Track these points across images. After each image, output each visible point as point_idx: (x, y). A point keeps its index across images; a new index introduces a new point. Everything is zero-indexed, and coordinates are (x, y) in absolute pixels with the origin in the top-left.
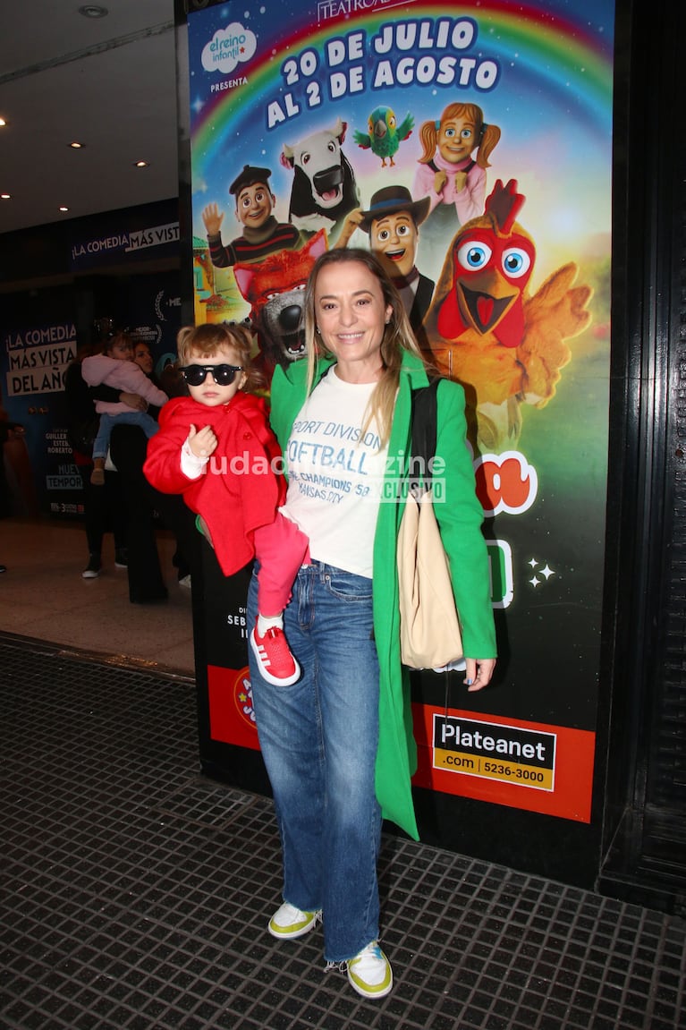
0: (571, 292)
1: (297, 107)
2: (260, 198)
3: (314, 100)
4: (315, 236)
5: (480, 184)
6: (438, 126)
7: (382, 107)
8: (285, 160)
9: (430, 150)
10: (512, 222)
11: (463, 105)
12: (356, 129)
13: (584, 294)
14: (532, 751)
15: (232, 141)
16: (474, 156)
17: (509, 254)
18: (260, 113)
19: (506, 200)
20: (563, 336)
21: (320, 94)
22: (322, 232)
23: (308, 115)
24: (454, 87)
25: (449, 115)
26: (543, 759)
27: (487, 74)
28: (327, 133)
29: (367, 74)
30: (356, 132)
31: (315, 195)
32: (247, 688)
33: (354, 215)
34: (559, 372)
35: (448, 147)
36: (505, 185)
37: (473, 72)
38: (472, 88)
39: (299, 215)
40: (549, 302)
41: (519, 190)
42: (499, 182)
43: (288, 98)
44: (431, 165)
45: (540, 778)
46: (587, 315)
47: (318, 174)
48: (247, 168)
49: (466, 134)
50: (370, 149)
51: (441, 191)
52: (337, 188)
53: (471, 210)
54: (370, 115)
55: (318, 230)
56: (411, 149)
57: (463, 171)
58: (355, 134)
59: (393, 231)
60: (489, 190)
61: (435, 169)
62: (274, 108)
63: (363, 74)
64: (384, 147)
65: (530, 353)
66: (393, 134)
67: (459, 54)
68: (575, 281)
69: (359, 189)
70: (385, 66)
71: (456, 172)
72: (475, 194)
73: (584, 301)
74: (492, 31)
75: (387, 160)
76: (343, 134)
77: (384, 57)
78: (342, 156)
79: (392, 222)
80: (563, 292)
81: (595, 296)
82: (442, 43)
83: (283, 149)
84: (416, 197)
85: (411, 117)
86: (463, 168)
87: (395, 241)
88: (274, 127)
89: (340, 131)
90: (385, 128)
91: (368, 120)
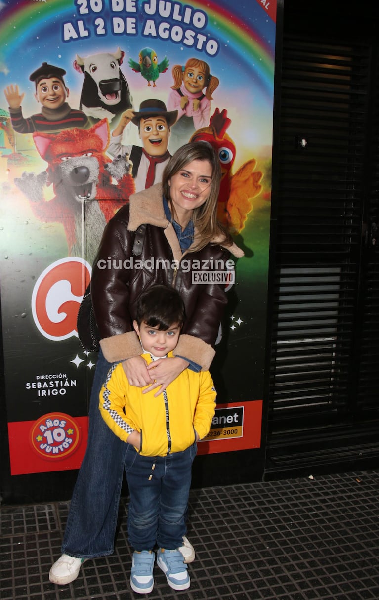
0: (253, 174)
1: (87, 32)
2: (56, 88)
3: (101, 31)
4: (100, 122)
5: (207, 109)
6: (183, 69)
7: (149, 49)
8: (77, 66)
9: (178, 81)
10: (224, 133)
11: (199, 61)
12: (130, 58)
13: (259, 176)
14: (232, 418)
15: (32, 41)
16: (204, 91)
17: (222, 150)
18: (56, 28)
19: (220, 120)
20: (249, 197)
21: (105, 28)
22: (105, 120)
23: (93, 40)
24: (193, 49)
25: (191, 65)
26: (237, 421)
27: (212, 47)
28: (110, 55)
29: (139, 24)
30: (131, 60)
31: (100, 94)
32: (43, 431)
33: (127, 113)
34: (246, 216)
35: (189, 83)
36: (221, 111)
37: (205, 43)
38: (203, 52)
39: (88, 106)
40: (242, 178)
41: (229, 116)
42: (217, 110)
43: (80, 24)
44: (179, 91)
45: (236, 432)
46: (260, 187)
47: (103, 81)
48: (45, 64)
49: (200, 78)
50: (140, 73)
51: (184, 108)
52: (116, 93)
53: (202, 123)
54: (141, 51)
55: (102, 118)
56: (166, 79)
57: (198, 99)
58: (130, 61)
59: (154, 126)
60: (212, 113)
61: (182, 95)
62: (68, 27)
63: (136, 24)
64: (150, 74)
65: (232, 205)
66: (155, 67)
67: (197, 30)
68: (255, 169)
69: (132, 97)
70: (150, 23)
71: (194, 99)
72: (204, 114)
73: (259, 179)
74: (215, 23)
75: (151, 82)
76: (121, 58)
77: (151, 17)
78: (120, 73)
79: (153, 122)
80: (249, 174)
81: (264, 177)
82: (187, 20)
83: (76, 58)
84: (170, 109)
85: (167, 60)
86: (198, 97)
87: (155, 133)
88: (68, 41)
89: (119, 57)
90: (150, 62)
91: (139, 55)
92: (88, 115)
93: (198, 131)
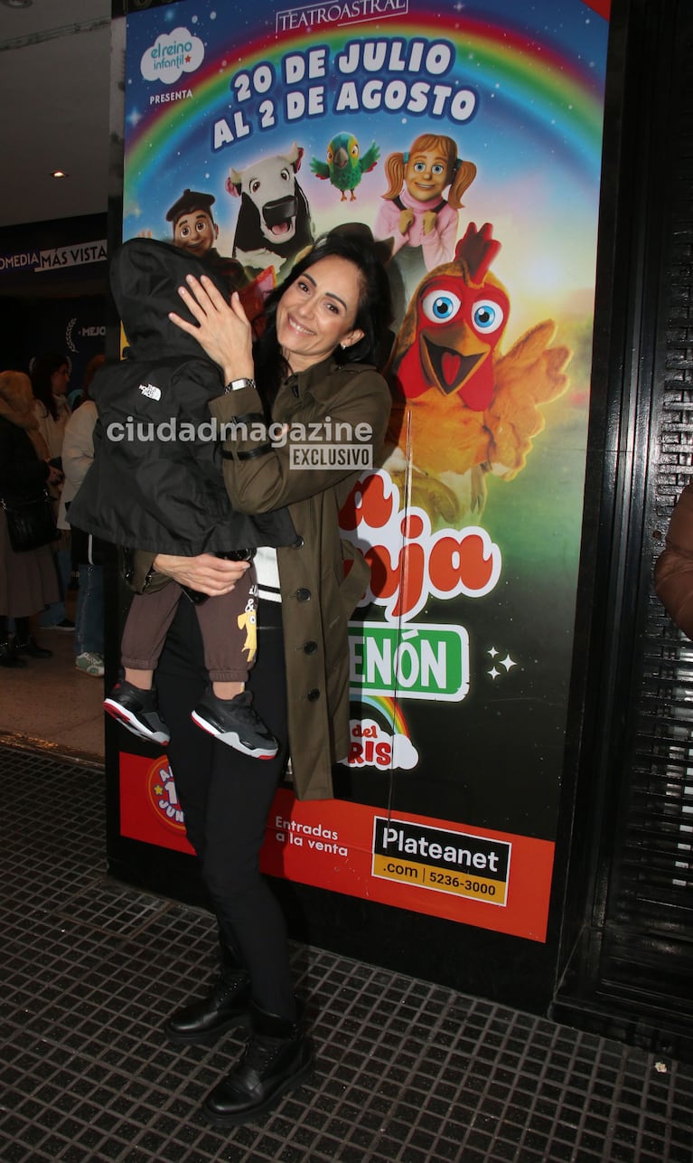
0: (548, 353)
1: (247, 127)
2: (201, 227)
3: (268, 121)
4: (262, 274)
5: (451, 226)
6: (407, 159)
7: (345, 134)
8: (231, 186)
9: (396, 183)
10: (485, 271)
11: (435, 137)
13: (562, 356)
15: (172, 161)
16: (445, 195)
17: (480, 306)
18: (206, 131)
19: (479, 246)
20: (537, 401)
21: (274, 115)
22: (270, 270)
23: (259, 137)
24: (427, 115)
25: (420, 146)
26: (495, 870)
27: (464, 103)
28: (280, 159)
29: (328, 95)
30: (314, 160)
31: (264, 227)
32: (164, 780)
33: (305, 253)
34: (530, 441)
35: (416, 183)
36: (478, 229)
37: (449, 101)
38: (446, 119)
39: (245, 249)
40: (523, 362)
41: (495, 236)
42: (472, 226)
43: (238, 117)
44: (397, 201)
45: (491, 891)
46: (564, 379)
47: (268, 204)
48: (187, 192)
49: (437, 169)
50: (329, 179)
51: (407, 232)
52: (289, 221)
53: (440, 255)
54: (331, 141)
55: (265, 267)
57: (433, 211)
58: (313, 162)
60: (461, 233)
61: (401, 207)
62: (221, 126)
63: (324, 95)
64: (345, 179)
65: (499, 418)
66: (355, 164)
67: (433, 80)
68: (552, 341)
70: (349, 88)
71: (425, 211)
72: (445, 237)
73: (562, 363)
74: (471, 57)
75: (348, 193)
76: (298, 161)
77: (349, 77)
78: (297, 186)
80: (539, 352)
81: (574, 358)
82: (415, 66)
83: (229, 173)
84: (379, 236)
85: (376, 147)
86: (433, 207)
88: (220, 149)
89: (295, 157)
90: (346, 157)
91: (329, 147)
92: (244, 264)
93: (433, 272)
